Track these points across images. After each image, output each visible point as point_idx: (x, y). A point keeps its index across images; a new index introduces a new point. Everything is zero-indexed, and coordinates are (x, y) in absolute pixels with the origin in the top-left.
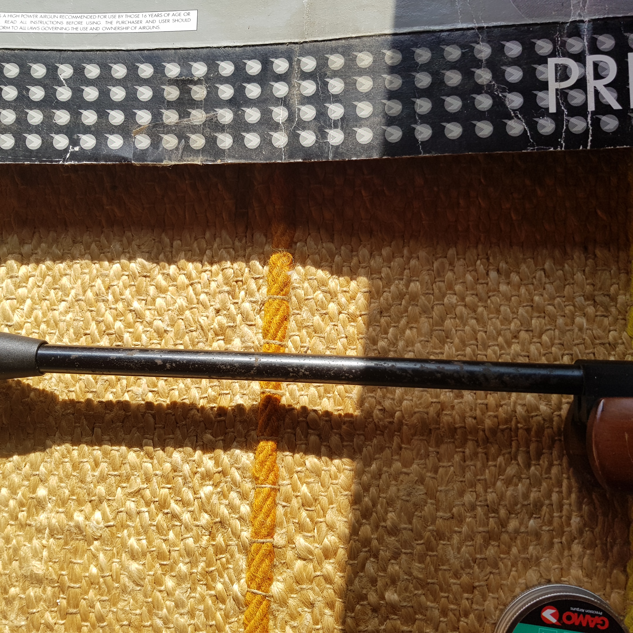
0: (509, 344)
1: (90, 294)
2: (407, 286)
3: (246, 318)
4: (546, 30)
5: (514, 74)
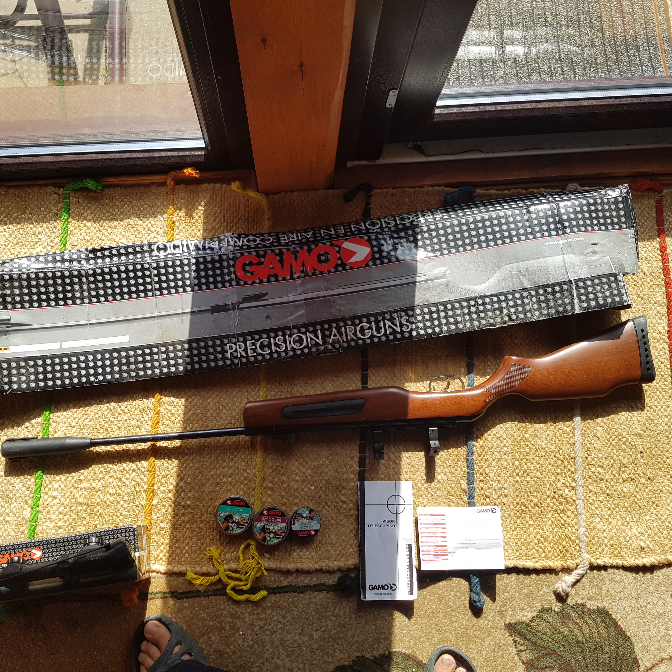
1: (97, 416)
2: (196, 411)
3: (146, 422)
4: (226, 337)
5: (219, 349)
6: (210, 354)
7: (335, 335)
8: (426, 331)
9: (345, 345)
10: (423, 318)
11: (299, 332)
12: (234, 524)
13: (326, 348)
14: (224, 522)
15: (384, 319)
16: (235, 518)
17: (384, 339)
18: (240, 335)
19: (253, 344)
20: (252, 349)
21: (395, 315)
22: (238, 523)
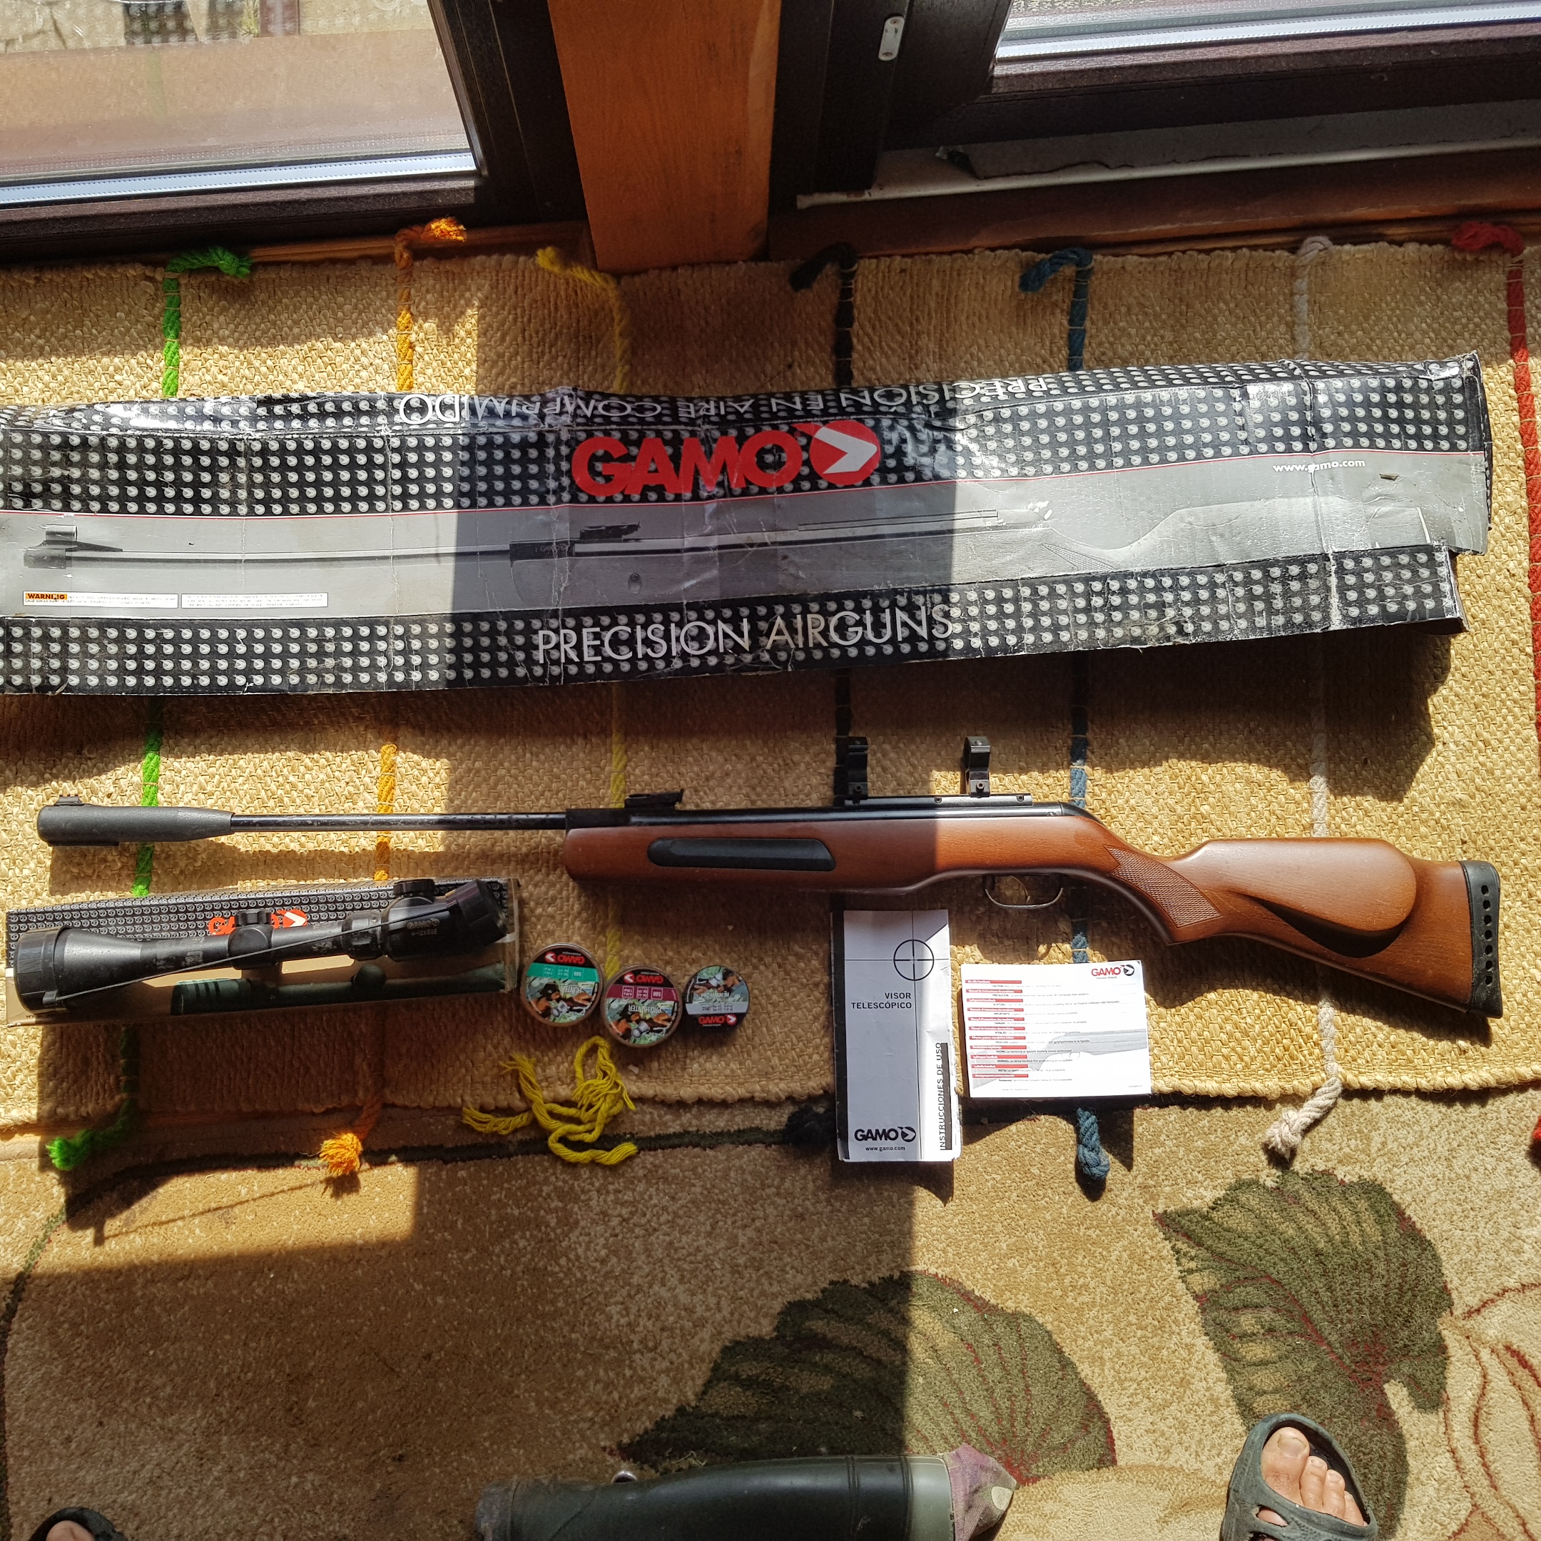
0: (538, 800)
1: (260, 772)
2: (474, 764)
3: (366, 788)
4: (538, 614)
5: (520, 640)
6: (500, 649)
7: (779, 633)
8: (986, 643)
9: (801, 656)
10: (981, 612)
11: (701, 618)
12: (562, 1003)
13: (757, 658)
14: (539, 999)
15: (893, 606)
16: (564, 990)
17: (888, 650)
18: (569, 613)
19: (597, 636)
20: (594, 647)
21: (920, 600)
22: (570, 1001)
